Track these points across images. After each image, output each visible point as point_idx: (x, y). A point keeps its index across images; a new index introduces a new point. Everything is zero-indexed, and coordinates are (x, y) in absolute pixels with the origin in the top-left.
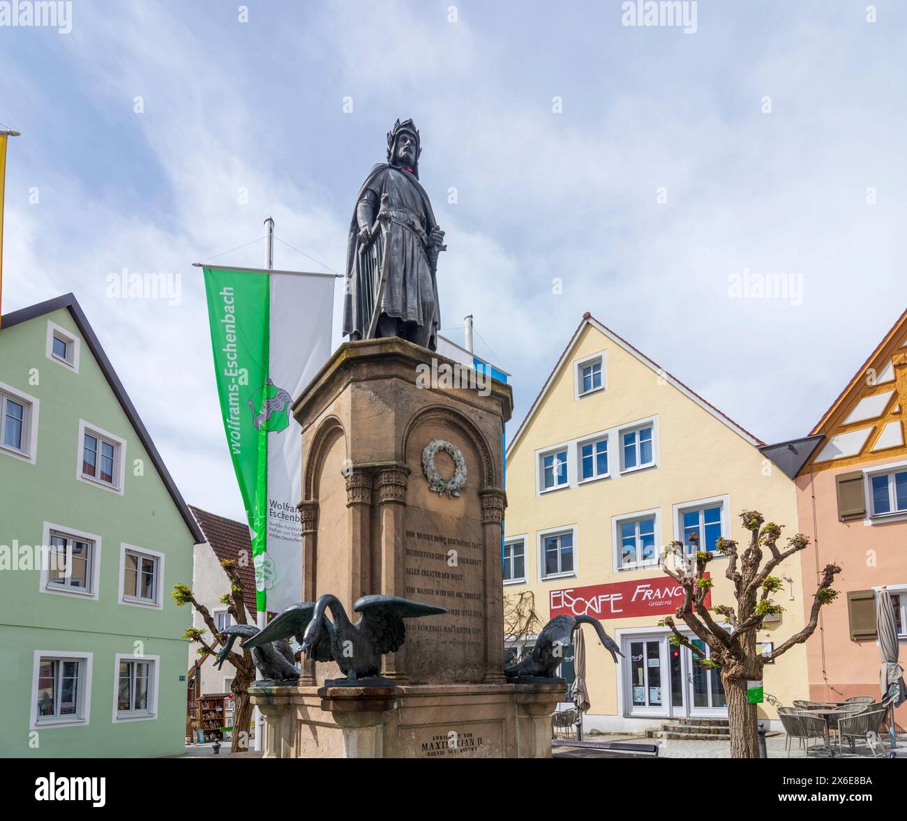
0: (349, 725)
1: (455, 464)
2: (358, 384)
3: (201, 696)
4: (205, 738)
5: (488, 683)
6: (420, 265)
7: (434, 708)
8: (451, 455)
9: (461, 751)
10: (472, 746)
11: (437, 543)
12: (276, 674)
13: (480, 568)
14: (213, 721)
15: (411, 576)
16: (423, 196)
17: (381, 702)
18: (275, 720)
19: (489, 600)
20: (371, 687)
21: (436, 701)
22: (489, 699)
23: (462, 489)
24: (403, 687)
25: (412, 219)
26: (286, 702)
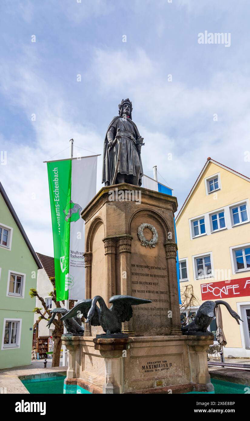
0: (108, 357)
1: (153, 233)
2: (109, 203)
3: (39, 337)
4: (39, 357)
5: (173, 335)
6: (134, 152)
7: (147, 348)
8: (151, 229)
9: (161, 370)
10: (167, 367)
11: (146, 268)
12: (74, 330)
13: (166, 279)
14: (43, 349)
15: (134, 284)
16: (134, 126)
17: (122, 346)
18: (73, 352)
19: (172, 294)
20: (117, 339)
21: (148, 344)
22: (174, 343)
23: (156, 244)
24: (132, 338)
25: (130, 135)
26: (78, 344)
